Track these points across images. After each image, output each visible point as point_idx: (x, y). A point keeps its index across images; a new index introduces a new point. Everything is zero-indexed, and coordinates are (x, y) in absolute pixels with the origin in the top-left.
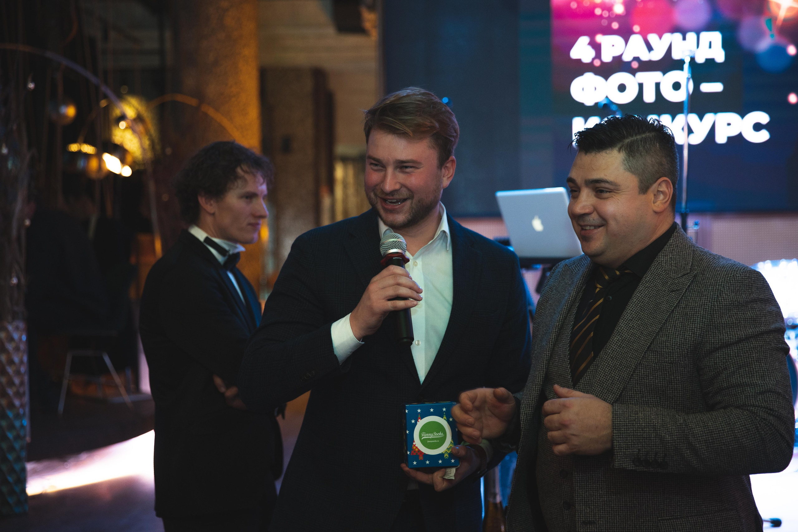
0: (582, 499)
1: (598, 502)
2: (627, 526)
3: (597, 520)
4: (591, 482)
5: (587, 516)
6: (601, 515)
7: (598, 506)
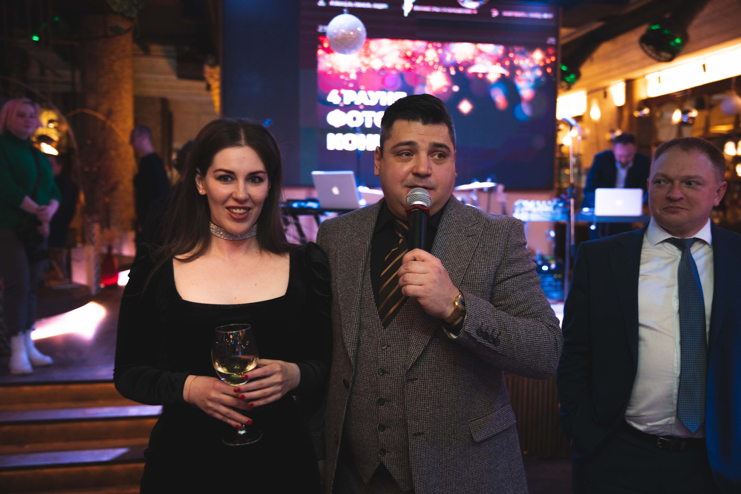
0: (412, 416)
1: (425, 415)
2: (447, 432)
3: (425, 431)
4: (419, 400)
5: (417, 429)
6: (428, 426)
7: (425, 419)
